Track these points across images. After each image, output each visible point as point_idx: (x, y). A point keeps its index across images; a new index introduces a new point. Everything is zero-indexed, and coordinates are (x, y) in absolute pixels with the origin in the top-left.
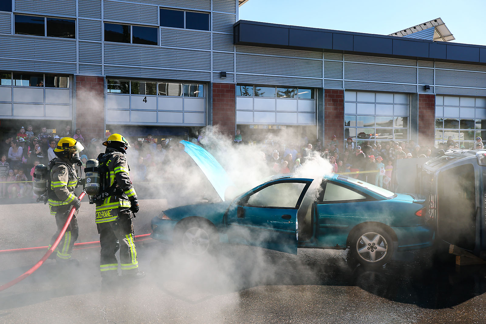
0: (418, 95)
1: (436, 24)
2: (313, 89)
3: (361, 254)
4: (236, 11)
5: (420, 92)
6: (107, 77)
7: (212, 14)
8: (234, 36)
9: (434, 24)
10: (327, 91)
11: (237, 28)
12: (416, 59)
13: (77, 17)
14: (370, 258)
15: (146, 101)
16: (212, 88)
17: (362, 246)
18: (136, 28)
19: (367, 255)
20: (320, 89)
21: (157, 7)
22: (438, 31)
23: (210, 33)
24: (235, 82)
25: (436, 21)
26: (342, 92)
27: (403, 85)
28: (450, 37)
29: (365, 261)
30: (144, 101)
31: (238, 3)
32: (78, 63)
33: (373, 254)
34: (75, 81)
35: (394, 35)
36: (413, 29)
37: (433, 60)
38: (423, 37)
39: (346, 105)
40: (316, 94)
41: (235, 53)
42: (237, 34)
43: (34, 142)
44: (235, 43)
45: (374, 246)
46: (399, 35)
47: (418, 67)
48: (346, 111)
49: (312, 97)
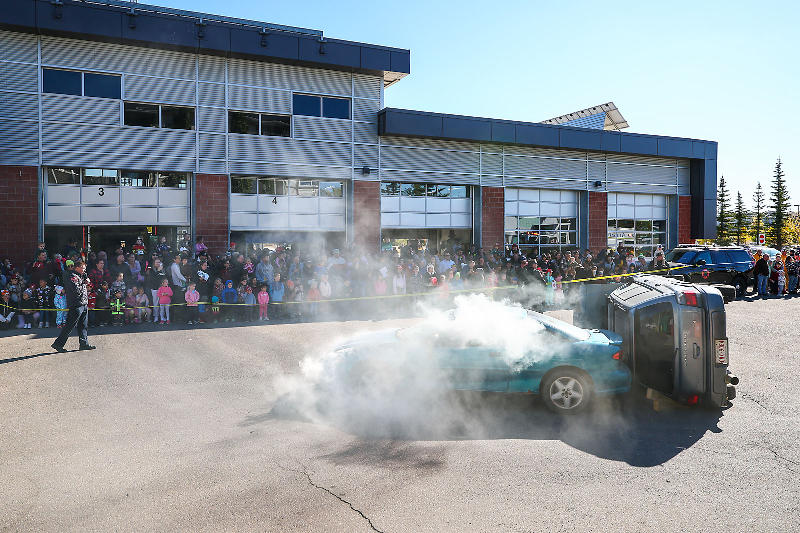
0: (588, 193)
1: (607, 109)
2: (468, 187)
3: (555, 400)
4: (380, 96)
5: (590, 189)
6: (231, 175)
7: (353, 100)
8: (379, 125)
9: (606, 109)
10: (485, 189)
11: (382, 117)
12: (586, 151)
13: (198, 106)
14: (563, 404)
15: (276, 202)
16: (353, 186)
17: (555, 390)
18: (265, 117)
19: (561, 401)
20: (477, 187)
21: (290, 92)
22: (609, 117)
23: (351, 122)
24: (380, 179)
25: (607, 105)
26: (502, 190)
27: (572, 182)
28: (624, 125)
29: (559, 408)
30: (273, 202)
31: (382, 85)
32: (198, 158)
33: (567, 401)
34: (195, 180)
35: (549, 123)
36: (580, 114)
37: (605, 152)
38: (583, 125)
39: (506, 204)
40: (472, 192)
41: (379, 145)
42: (382, 123)
43: (153, 257)
44: (379, 134)
45: (569, 392)
46: (554, 123)
47: (588, 160)
48: (506, 212)
49: (468, 196)
